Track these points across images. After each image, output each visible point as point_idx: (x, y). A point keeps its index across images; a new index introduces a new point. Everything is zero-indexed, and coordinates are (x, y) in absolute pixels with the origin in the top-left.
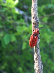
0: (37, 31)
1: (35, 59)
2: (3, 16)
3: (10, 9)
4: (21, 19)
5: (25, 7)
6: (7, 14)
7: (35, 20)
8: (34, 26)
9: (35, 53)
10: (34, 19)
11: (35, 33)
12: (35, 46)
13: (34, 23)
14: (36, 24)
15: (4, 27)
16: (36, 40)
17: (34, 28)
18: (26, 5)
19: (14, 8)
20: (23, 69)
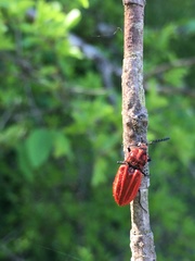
0: (140, 151)
1: (132, 245)
2: (26, 64)
3: (52, 41)
4: (91, 76)
5: (104, 28)
6: (38, 57)
7: (135, 112)
8: (131, 132)
9: (134, 225)
10: (131, 110)
11: (133, 159)
12: (132, 203)
13: (129, 125)
14: (137, 127)
15: (30, 102)
16: (135, 182)
17: (130, 141)
18: (107, 21)
19: (63, 38)
20: (94, 251)
